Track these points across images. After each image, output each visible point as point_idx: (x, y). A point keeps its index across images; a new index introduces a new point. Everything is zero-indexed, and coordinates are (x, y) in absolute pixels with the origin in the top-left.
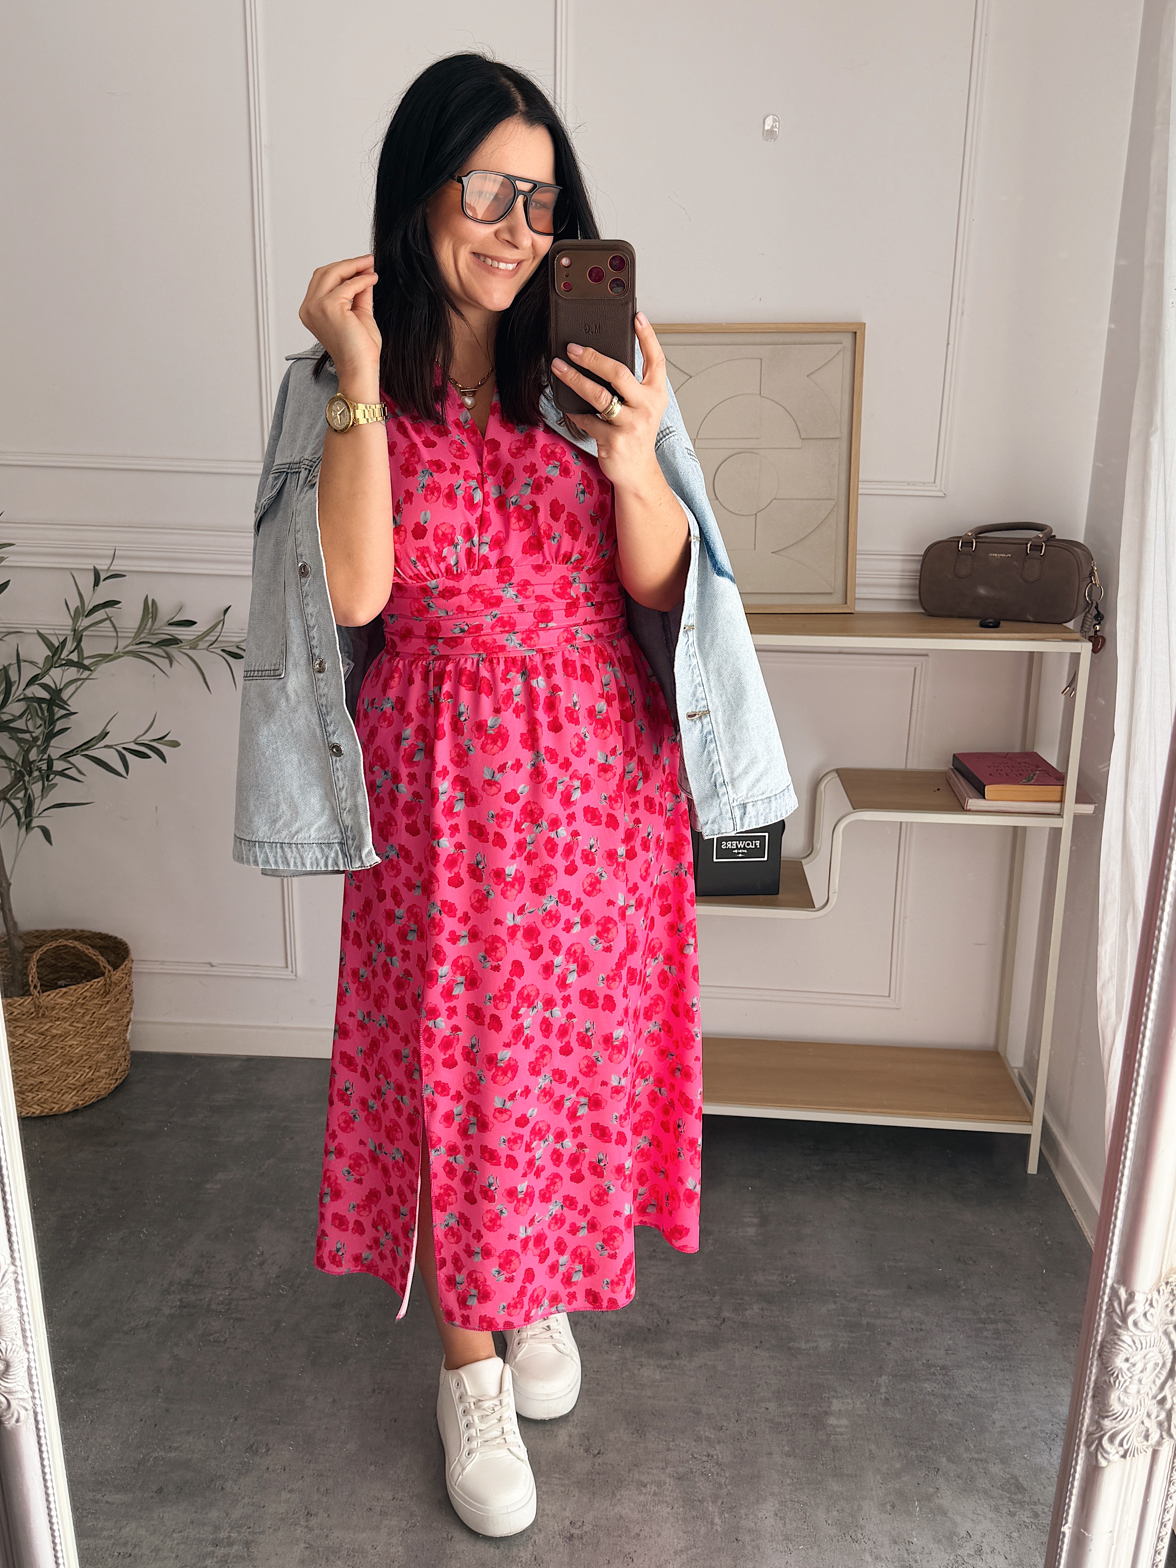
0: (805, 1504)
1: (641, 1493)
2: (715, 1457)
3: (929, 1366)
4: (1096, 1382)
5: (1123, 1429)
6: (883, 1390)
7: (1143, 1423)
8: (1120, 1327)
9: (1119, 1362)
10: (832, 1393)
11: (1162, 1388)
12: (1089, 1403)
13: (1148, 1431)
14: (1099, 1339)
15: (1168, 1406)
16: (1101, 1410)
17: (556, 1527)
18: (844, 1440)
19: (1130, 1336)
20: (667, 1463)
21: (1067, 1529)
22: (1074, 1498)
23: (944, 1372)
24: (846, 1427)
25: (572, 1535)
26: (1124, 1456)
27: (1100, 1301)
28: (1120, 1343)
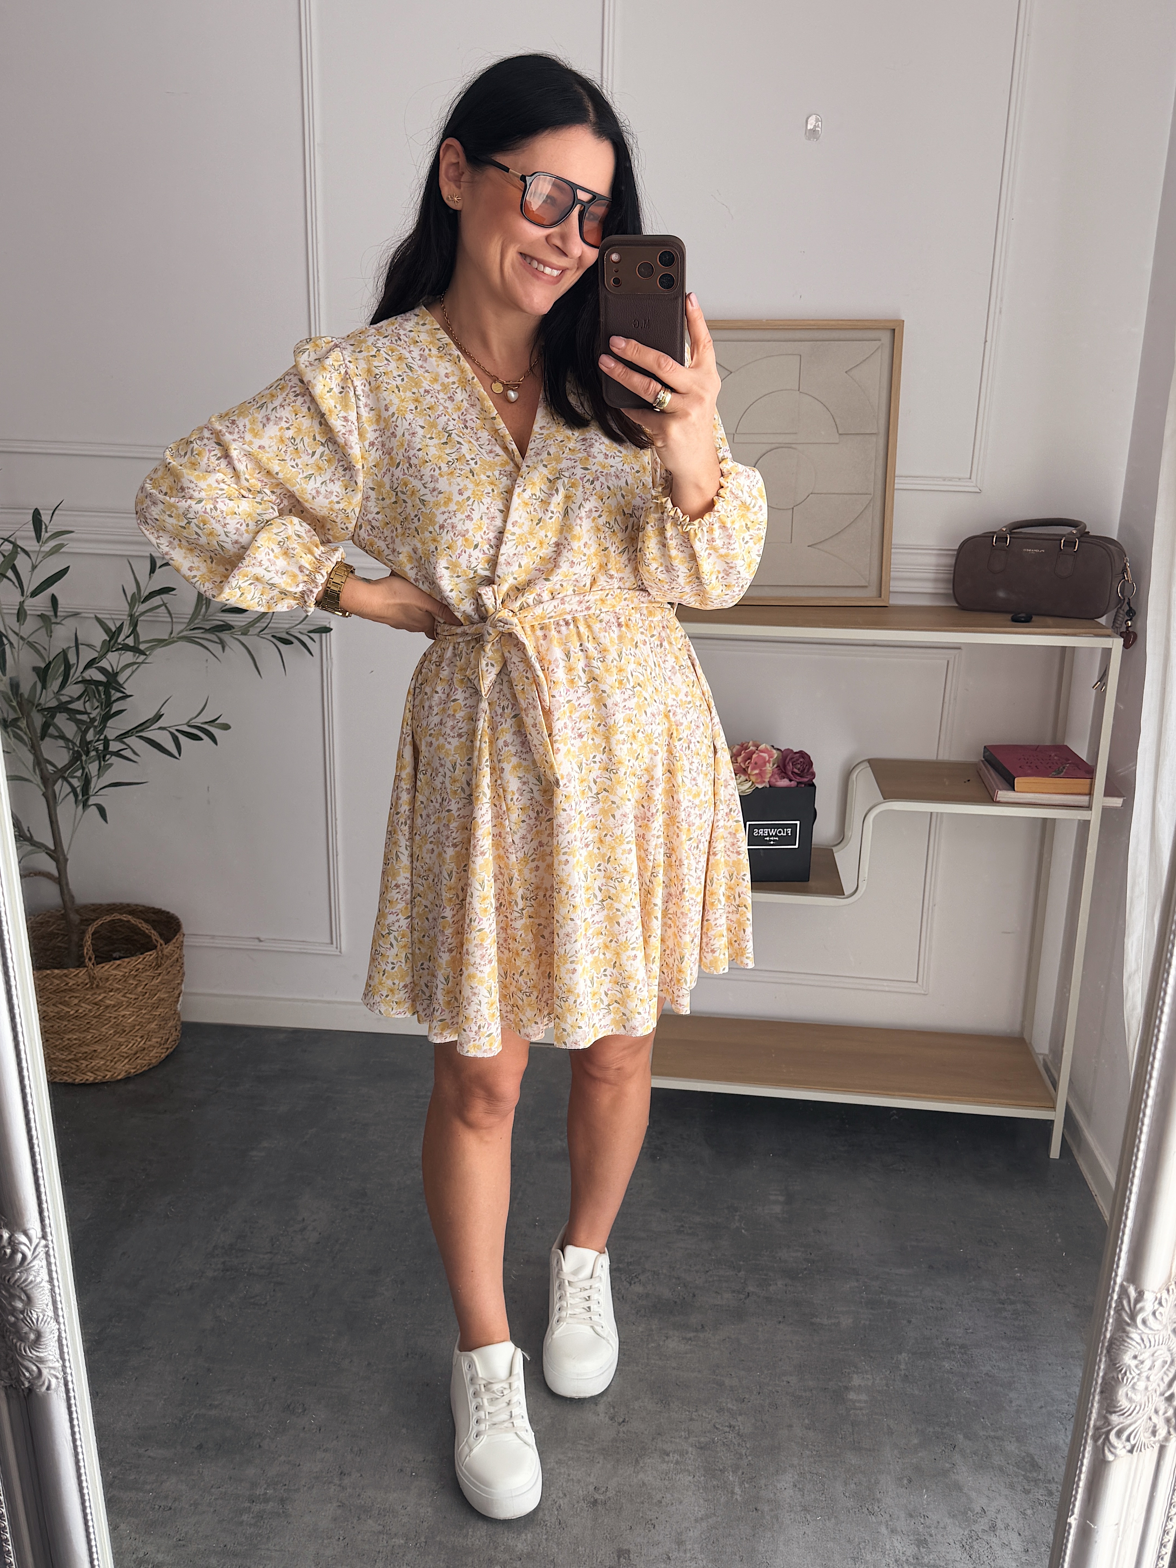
0: (824, 1476)
1: (663, 1461)
2: (737, 1428)
3: (949, 1345)
4: (1103, 1378)
5: (1130, 1425)
6: (903, 1367)
7: (1150, 1419)
8: (1128, 1325)
9: (1127, 1359)
10: (853, 1369)
11: (1170, 1385)
12: (1097, 1398)
13: (1155, 1426)
14: (1108, 1335)
16: (1108, 1405)
17: (580, 1492)
18: (863, 1415)
19: (1139, 1334)
20: (690, 1432)
21: (1073, 1520)
22: (1080, 1490)
23: (963, 1351)
24: (866, 1402)
25: (596, 1501)
26: (1131, 1451)
27: (1109, 1299)
28: (1128, 1340)
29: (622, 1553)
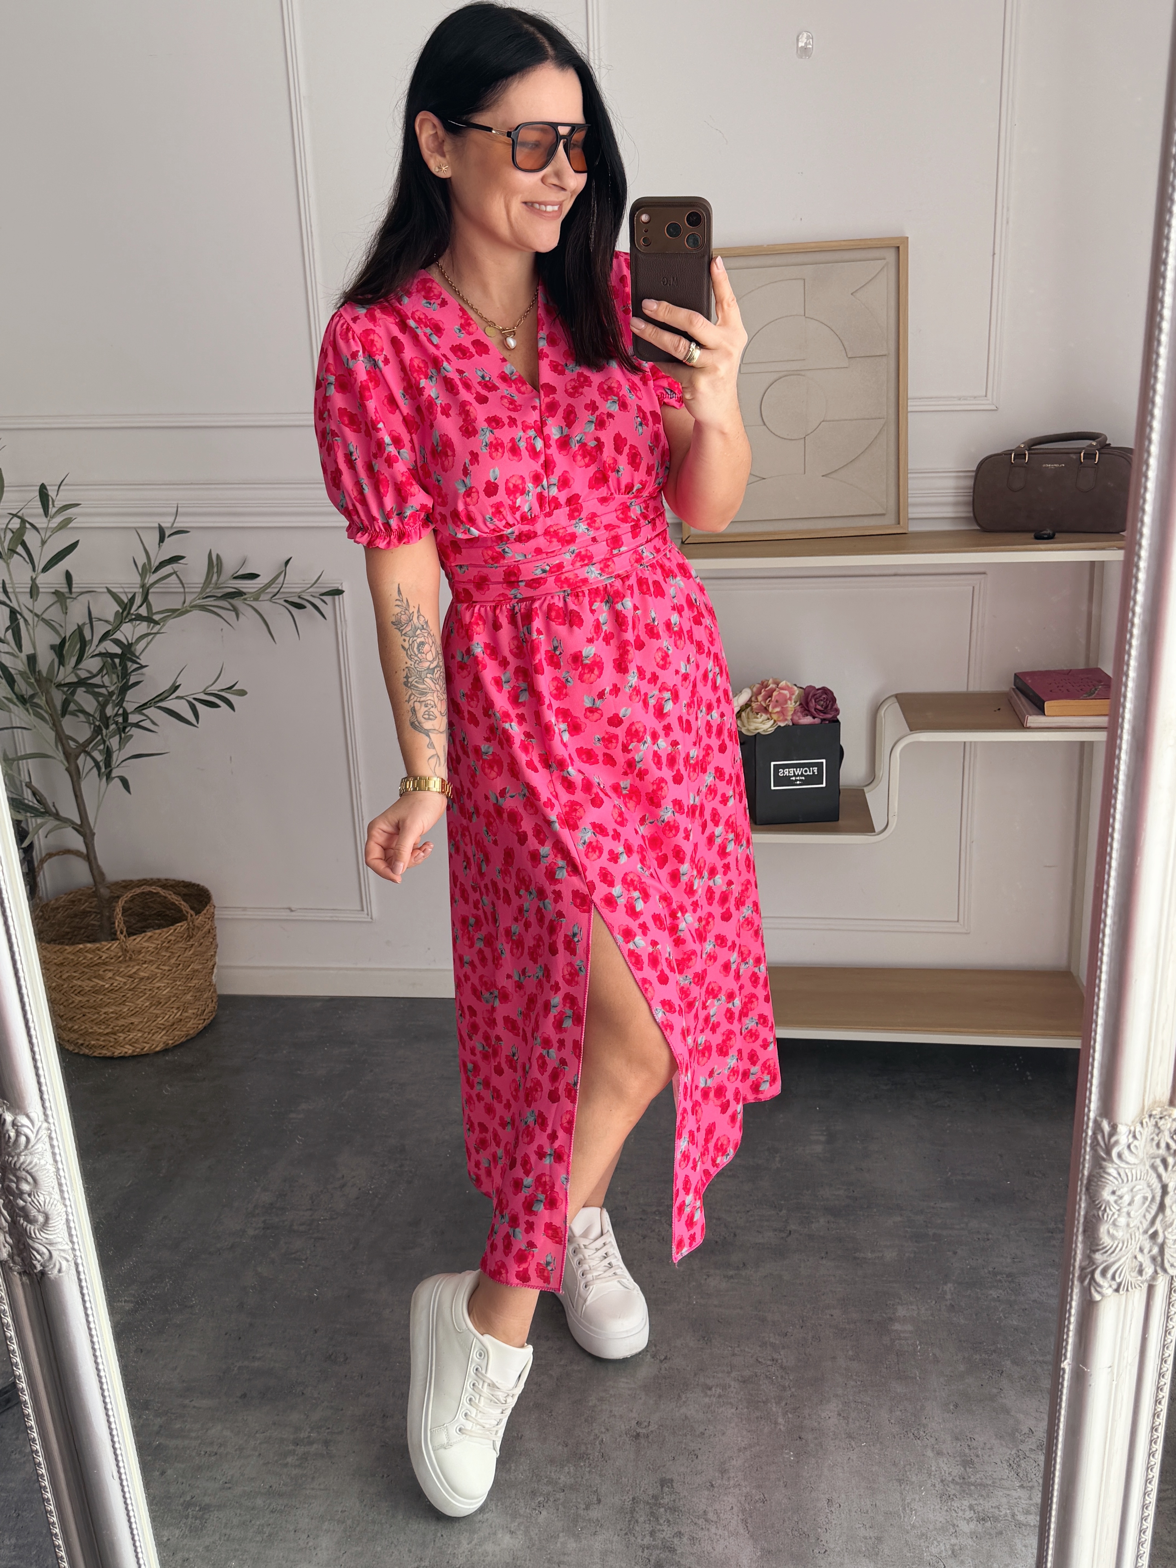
0: (869, 1405)
1: (706, 1395)
2: (780, 1361)
3: (995, 1274)
4: (1085, 1217)
5: (1114, 1263)
6: (948, 1296)
7: (1136, 1257)
8: (1104, 1160)
9: (1106, 1195)
10: (897, 1301)
11: (1153, 1222)
12: (1080, 1238)
13: (1141, 1265)
14: (1086, 1173)
15: (1160, 1240)
16: (1091, 1244)
17: (623, 1427)
18: (908, 1345)
19: (1116, 1169)
20: (732, 1367)
21: (1067, 1365)
22: (1071, 1334)
23: (1010, 1279)
24: (911, 1332)
25: (638, 1435)
26: (1117, 1290)
27: (1084, 1135)
28: (1106, 1176)
29: (664, 1482)
